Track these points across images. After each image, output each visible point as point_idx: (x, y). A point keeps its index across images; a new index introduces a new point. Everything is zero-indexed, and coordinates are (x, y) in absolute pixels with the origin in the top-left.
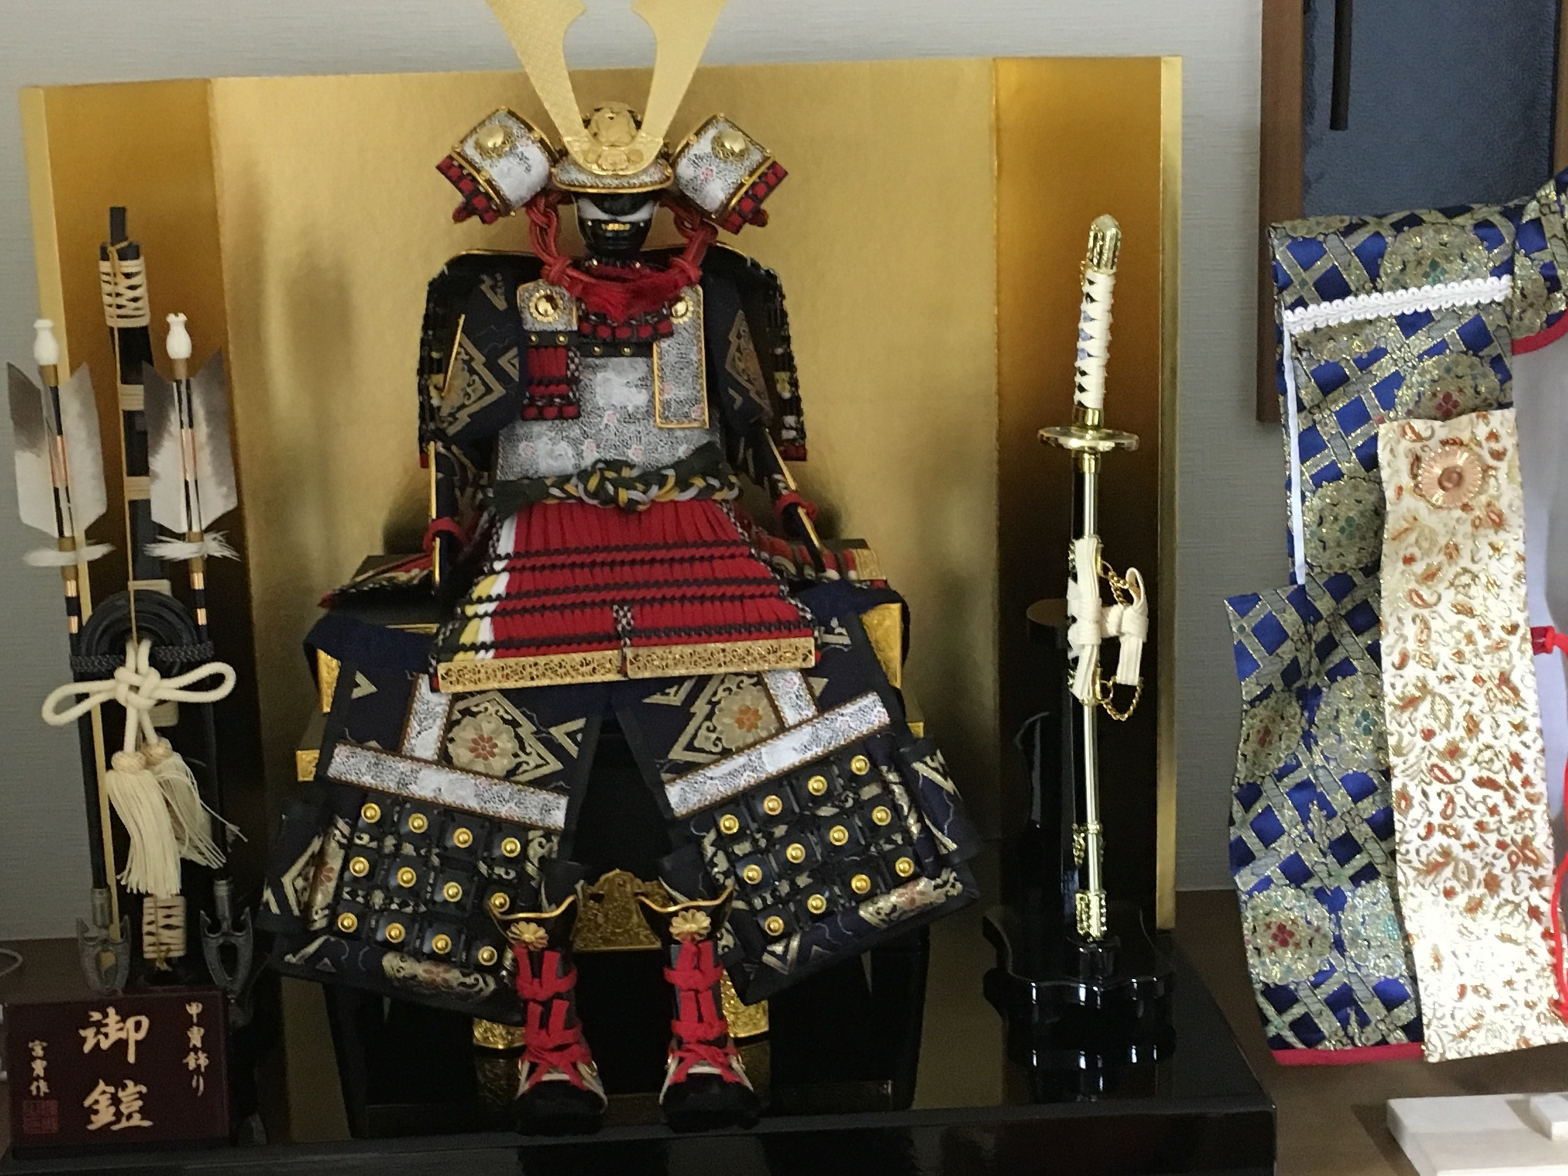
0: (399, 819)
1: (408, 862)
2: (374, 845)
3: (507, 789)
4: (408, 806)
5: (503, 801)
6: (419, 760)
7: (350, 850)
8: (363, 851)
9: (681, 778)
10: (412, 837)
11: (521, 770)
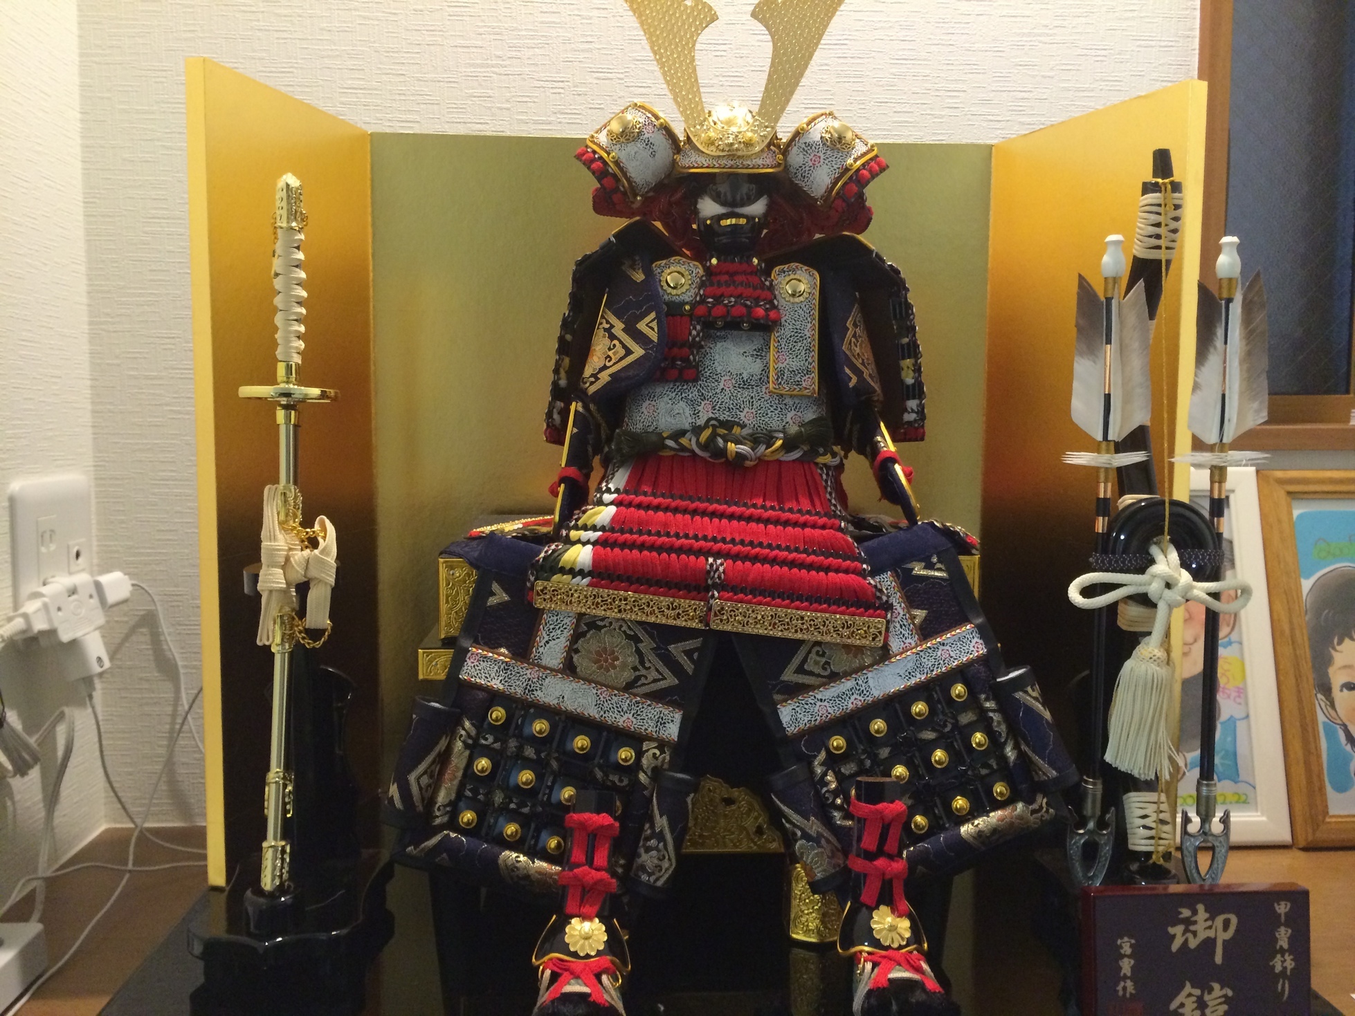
0: (523, 722)
1: (527, 764)
2: (497, 746)
3: (625, 701)
4: (532, 711)
5: (622, 712)
6: (546, 668)
7: (475, 749)
8: (487, 752)
9: (792, 699)
10: (534, 740)
11: (639, 683)
